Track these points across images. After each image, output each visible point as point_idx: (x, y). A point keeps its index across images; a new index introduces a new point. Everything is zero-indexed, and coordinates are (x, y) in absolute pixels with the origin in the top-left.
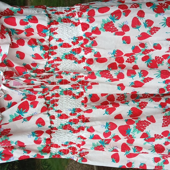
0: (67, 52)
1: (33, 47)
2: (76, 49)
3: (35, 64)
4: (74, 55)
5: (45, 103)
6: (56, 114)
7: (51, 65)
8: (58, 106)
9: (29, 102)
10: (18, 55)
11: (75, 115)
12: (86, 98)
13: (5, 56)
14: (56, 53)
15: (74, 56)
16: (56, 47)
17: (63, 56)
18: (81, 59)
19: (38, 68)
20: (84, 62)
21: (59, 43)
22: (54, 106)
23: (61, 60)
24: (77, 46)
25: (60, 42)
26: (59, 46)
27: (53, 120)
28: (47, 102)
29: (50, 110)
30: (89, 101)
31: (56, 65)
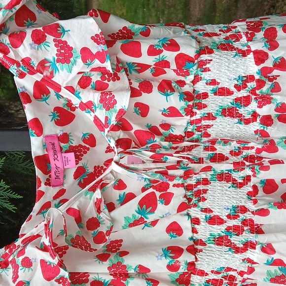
0: (226, 103)
1: (167, 95)
2: (241, 98)
3: (166, 126)
4: (237, 108)
5: (185, 196)
6: (202, 216)
7: (197, 127)
8: (206, 201)
9: (158, 194)
10: (137, 110)
11: (236, 219)
12: (255, 187)
13: (122, 112)
14: (205, 106)
15: (238, 110)
16: (205, 95)
17: (217, 111)
18: (249, 117)
19: (172, 133)
20: (256, 121)
21: (212, 87)
22: (199, 201)
23: (214, 118)
24: (244, 93)
25: (212, 85)
26: (212, 92)
27: (196, 226)
28: (189, 193)
29: (191, 208)
30: (261, 192)
31: (205, 127)
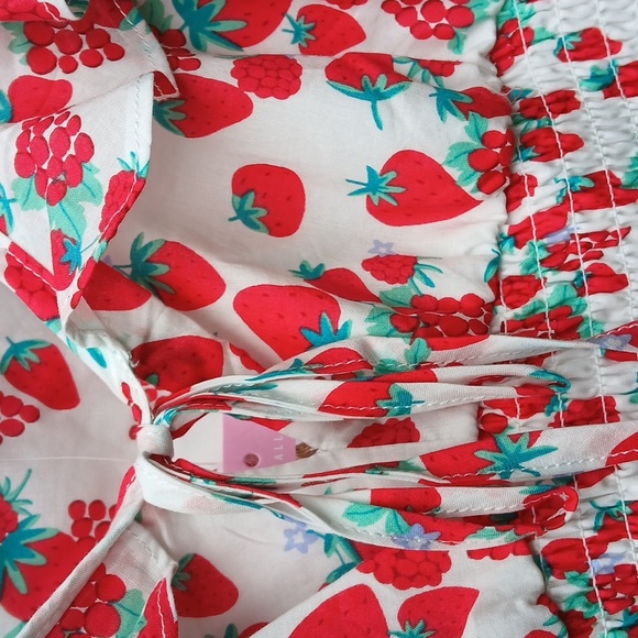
1: (376, 96)
5: (544, 599)
10: (248, 205)
14: (574, 143)
28: (566, 589)
31: (586, 246)
